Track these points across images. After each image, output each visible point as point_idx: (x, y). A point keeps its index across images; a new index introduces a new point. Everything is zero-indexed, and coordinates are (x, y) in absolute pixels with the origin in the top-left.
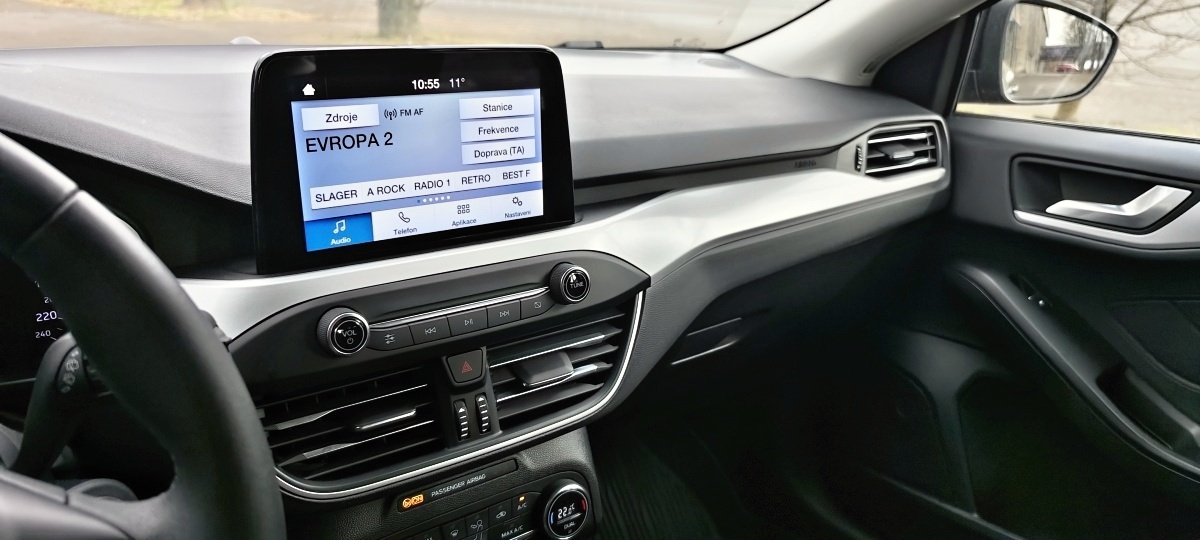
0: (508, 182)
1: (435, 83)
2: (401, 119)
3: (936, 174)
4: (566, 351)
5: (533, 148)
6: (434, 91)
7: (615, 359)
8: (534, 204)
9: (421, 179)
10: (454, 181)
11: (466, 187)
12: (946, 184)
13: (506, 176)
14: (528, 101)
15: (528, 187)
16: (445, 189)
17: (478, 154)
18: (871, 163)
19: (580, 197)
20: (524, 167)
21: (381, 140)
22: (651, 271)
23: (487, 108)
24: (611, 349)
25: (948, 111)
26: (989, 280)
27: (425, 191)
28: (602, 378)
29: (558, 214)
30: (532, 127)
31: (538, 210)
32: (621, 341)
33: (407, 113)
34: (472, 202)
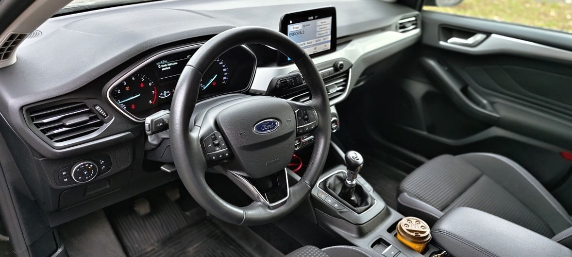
0: (325, 41)
1: (312, 18)
2: (306, 27)
3: (417, 31)
4: (336, 84)
5: (329, 32)
6: (312, 20)
7: (345, 86)
8: (328, 46)
9: (308, 42)
10: (314, 41)
11: (316, 43)
12: (420, 34)
13: (324, 39)
14: (329, 20)
15: (328, 42)
16: (313, 44)
17: (319, 34)
18: (401, 28)
19: (338, 42)
20: (327, 37)
21: (302, 33)
22: (353, 62)
23: (322, 23)
24: (344, 83)
25: (420, 10)
26: (432, 63)
27: (309, 44)
28: (343, 91)
29: (333, 49)
30: (329, 27)
31: (329, 48)
32: (346, 81)
33: (307, 25)
34: (317, 47)
